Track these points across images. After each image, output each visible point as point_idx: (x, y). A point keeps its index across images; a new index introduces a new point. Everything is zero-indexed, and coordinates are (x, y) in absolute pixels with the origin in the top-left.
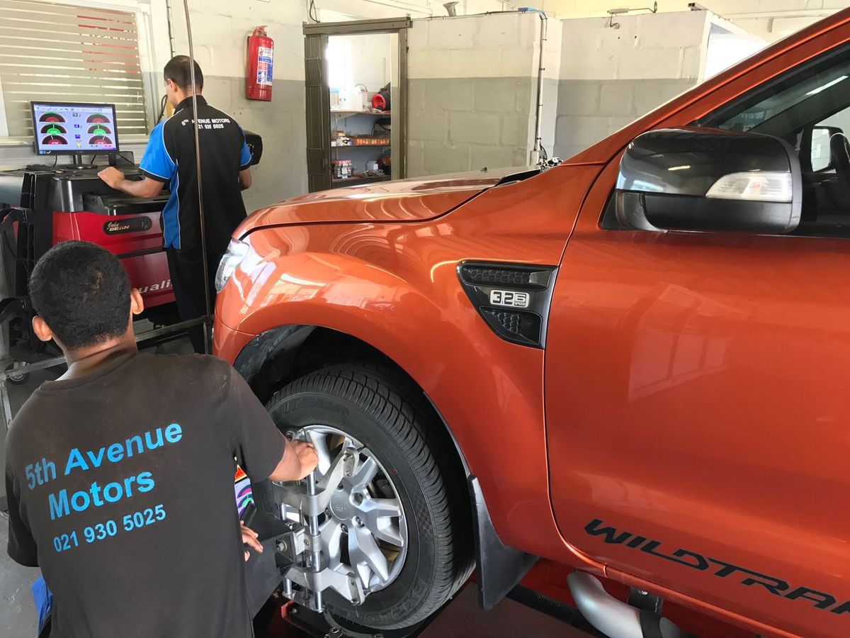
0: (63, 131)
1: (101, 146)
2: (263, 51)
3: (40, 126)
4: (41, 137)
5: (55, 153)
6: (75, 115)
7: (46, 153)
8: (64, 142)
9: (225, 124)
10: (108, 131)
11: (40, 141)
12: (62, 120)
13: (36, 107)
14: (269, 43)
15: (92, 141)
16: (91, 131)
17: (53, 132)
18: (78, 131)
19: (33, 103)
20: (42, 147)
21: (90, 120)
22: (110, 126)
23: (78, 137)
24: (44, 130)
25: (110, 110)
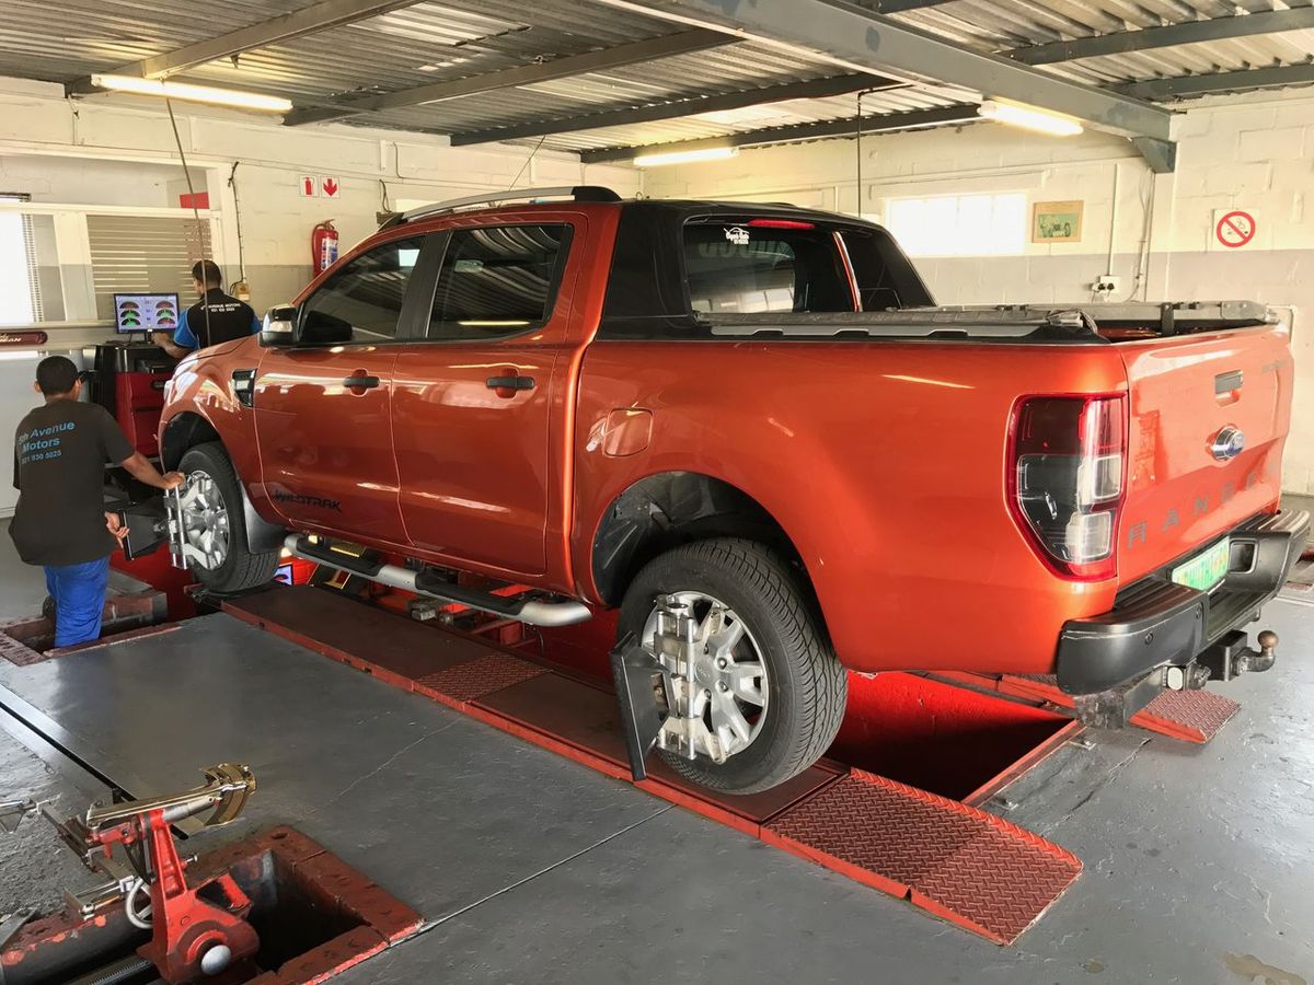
0: (137, 315)
1: (167, 326)
2: (328, 243)
3: (121, 311)
4: (121, 320)
5: (131, 332)
6: (147, 302)
7: (124, 332)
8: (138, 323)
9: (236, 308)
10: (172, 314)
11: (120, 323)
12: (137, 307)
13: (117, 298)
14: (334, 236)
15: (160, 322)
16: (159, 314)
17: (128, 316)
18: (149, 315)
19: (115, 295)
20: (121, 327)
21: (158, 306)
22: (174, 310)
23: (148, 319)
24: (123, 315)
25: (174, 298)
